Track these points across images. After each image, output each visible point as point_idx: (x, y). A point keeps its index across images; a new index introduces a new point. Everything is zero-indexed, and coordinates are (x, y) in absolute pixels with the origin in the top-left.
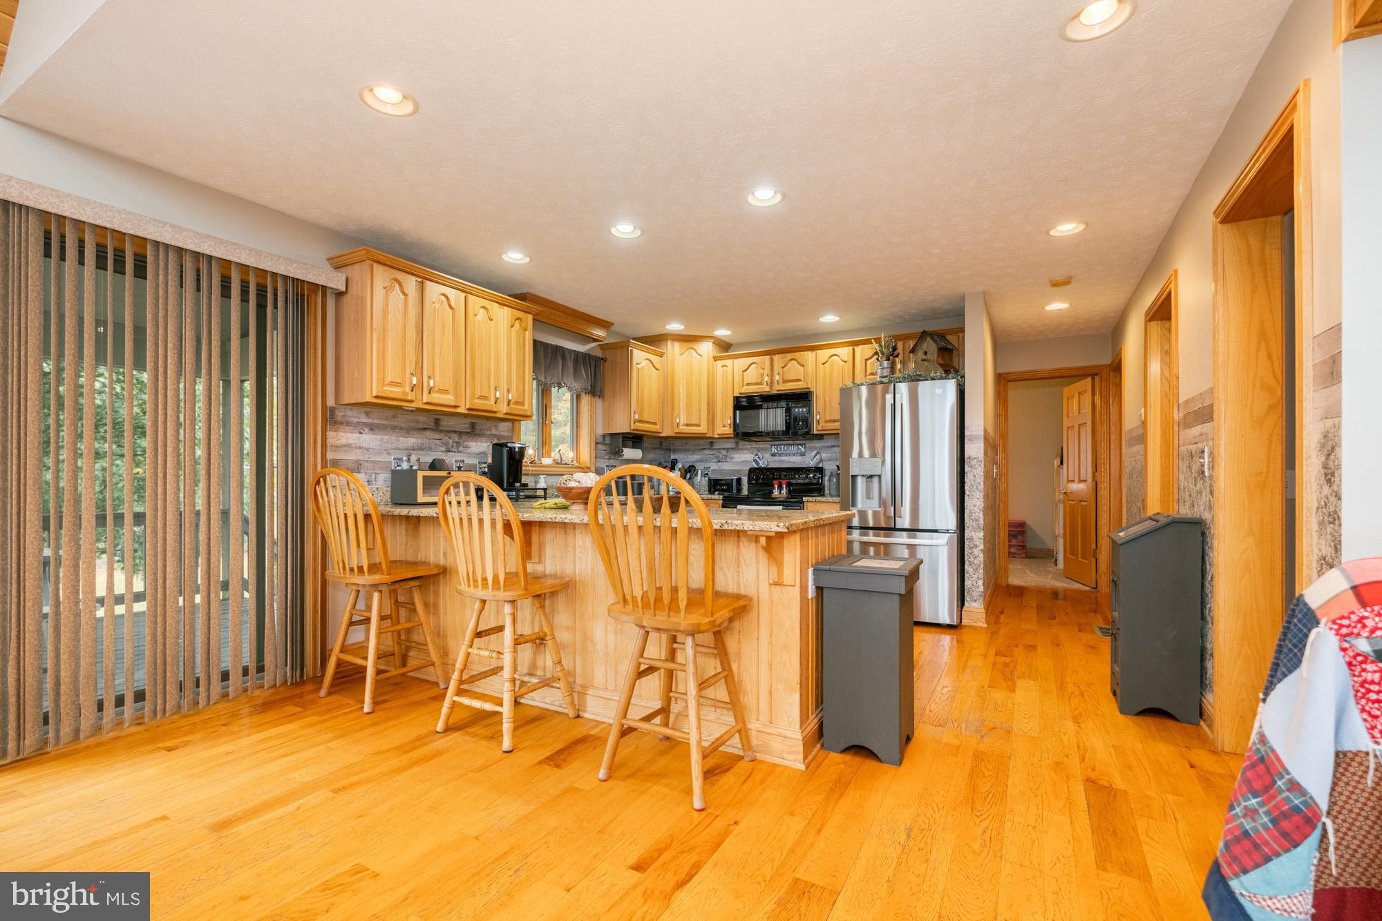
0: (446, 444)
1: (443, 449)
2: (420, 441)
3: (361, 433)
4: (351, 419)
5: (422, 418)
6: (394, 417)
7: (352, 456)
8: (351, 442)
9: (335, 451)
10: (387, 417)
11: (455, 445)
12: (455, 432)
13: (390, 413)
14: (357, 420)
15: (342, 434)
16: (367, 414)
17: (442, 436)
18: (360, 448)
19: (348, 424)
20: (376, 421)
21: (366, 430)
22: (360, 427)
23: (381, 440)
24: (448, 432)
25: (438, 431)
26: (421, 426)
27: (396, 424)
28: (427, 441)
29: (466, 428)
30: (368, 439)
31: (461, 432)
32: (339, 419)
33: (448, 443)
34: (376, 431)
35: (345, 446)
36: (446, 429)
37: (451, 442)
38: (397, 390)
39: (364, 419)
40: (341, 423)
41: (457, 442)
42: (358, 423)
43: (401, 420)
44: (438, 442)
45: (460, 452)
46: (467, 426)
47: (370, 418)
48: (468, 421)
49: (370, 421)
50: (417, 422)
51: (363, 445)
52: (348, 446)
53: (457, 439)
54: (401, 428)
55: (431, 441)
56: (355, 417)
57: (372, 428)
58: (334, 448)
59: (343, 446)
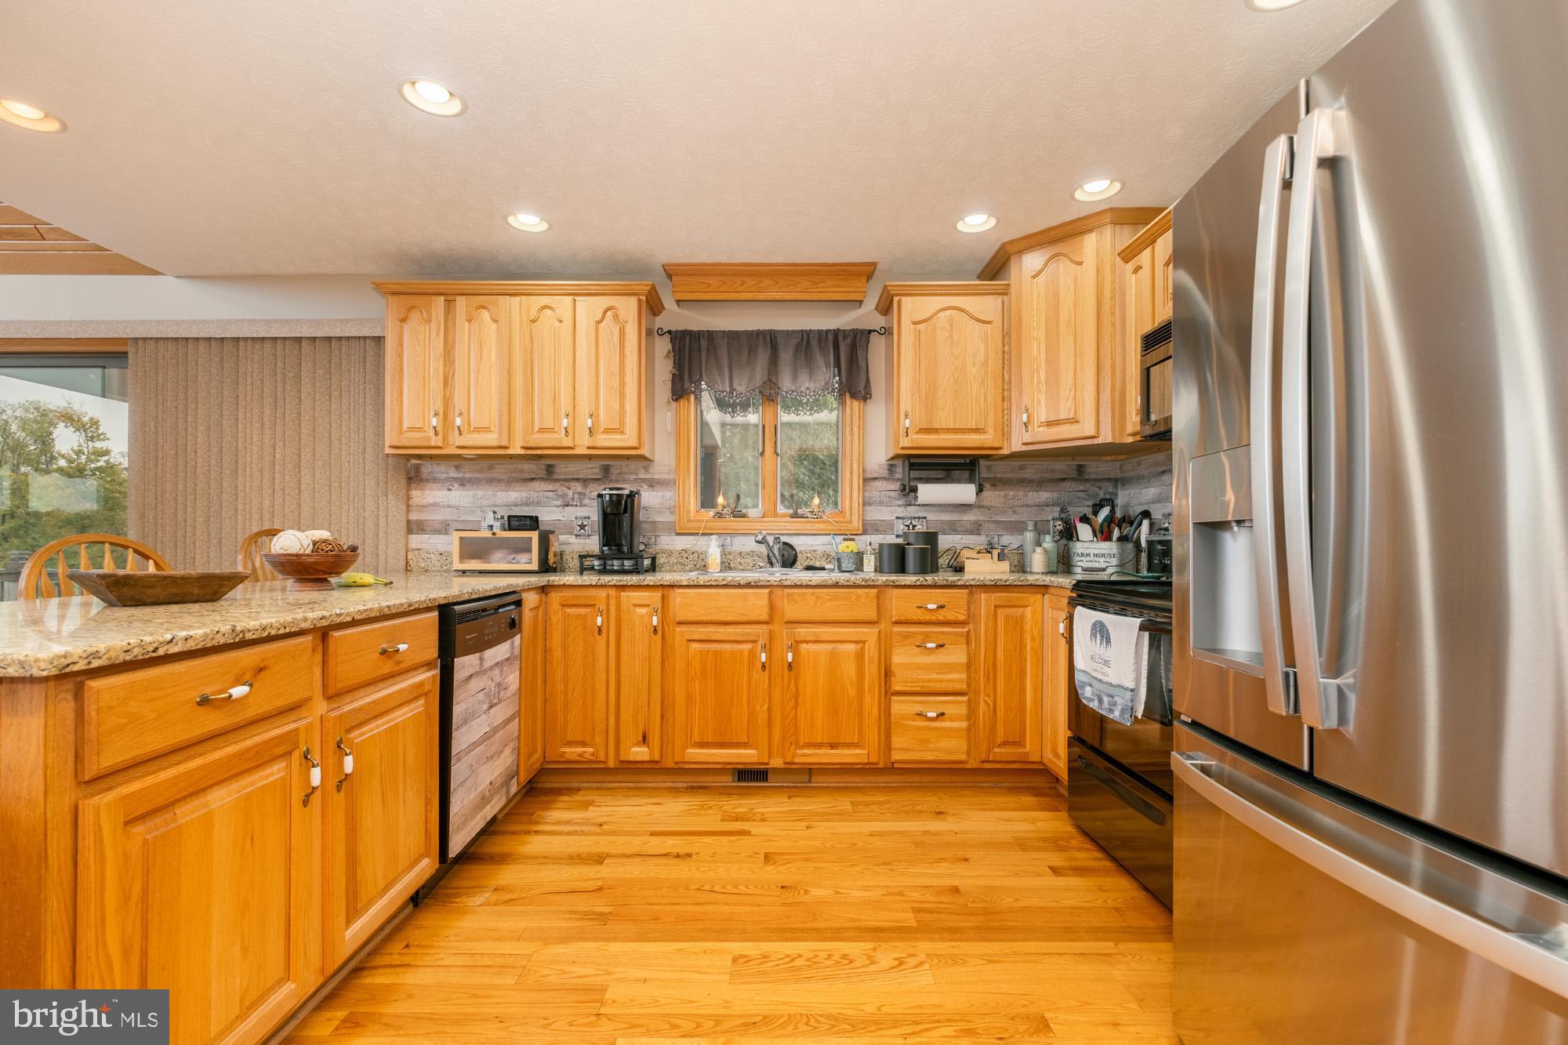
0: (564, 496)
1: (558, 503)
2: (524, 495)
3: (450, 490)
4: (438, 475)
5: (528, 466)
6: (491, 468)
7: (437, 516)
8: (438, 500)
9: (420, 511)
10: (481, 469)
11: (577, 496)
12: (578, 480)
13: (486, 464)
14: (445, 476)
15: (428, 492)
16: (457, 468)
17: (557, 486)
18: (449, 506)
19: (435, 480)
20: (467, 475)
21: (456, 486)
22: (449, 483)
23: (474, 496)
24: (567, 480)
25: (552, 480)
26: (527, 476)
27: (494, 475)
28: (536, 494)
29: (595, 474)
30: (459, 497)
31: (586, 480)
32: (425, 476)
33: (566, 495)
34: (468, 486)
35: (432, 505)
36: (562, 477)
37: (570, 493)
38: (418, 435)
39: (453, 474)
40: (427, 481)
41: (579, 493)
42: (447, 479)
43: (499, 471)
44: (550, 494)
45: (585, 506)
46: (597, 471)
47: (460, 472)
48: (597, 464)
49: (460, 475)
50: (521, 471)
51: (453, 503)
52: (435, 505)
53: (580, 489)
54: (499, 481)
55: (541, 494)
56: (444, 473)
57: (463, 483)
58: (419, 508)
59: (429, 505)
